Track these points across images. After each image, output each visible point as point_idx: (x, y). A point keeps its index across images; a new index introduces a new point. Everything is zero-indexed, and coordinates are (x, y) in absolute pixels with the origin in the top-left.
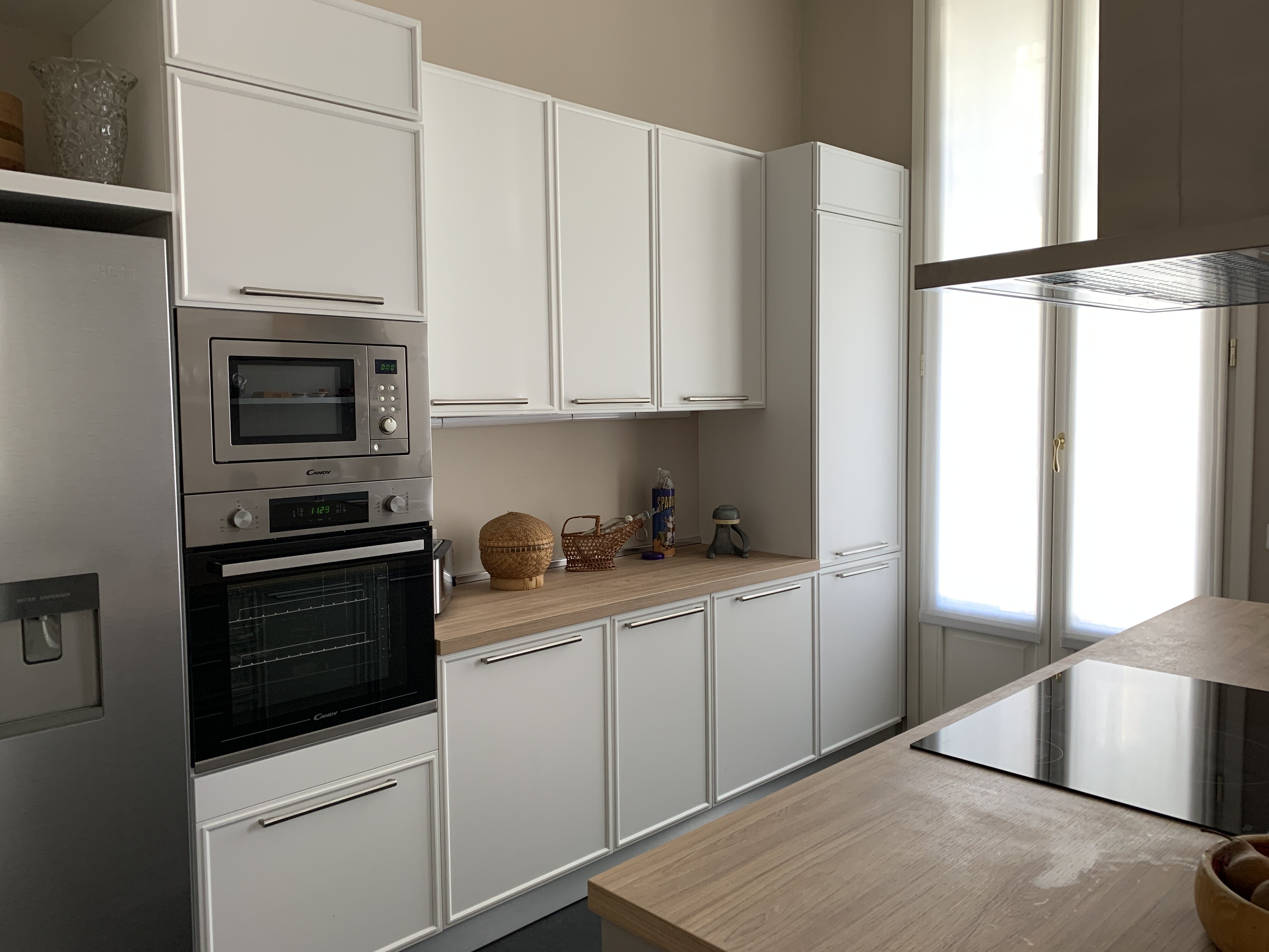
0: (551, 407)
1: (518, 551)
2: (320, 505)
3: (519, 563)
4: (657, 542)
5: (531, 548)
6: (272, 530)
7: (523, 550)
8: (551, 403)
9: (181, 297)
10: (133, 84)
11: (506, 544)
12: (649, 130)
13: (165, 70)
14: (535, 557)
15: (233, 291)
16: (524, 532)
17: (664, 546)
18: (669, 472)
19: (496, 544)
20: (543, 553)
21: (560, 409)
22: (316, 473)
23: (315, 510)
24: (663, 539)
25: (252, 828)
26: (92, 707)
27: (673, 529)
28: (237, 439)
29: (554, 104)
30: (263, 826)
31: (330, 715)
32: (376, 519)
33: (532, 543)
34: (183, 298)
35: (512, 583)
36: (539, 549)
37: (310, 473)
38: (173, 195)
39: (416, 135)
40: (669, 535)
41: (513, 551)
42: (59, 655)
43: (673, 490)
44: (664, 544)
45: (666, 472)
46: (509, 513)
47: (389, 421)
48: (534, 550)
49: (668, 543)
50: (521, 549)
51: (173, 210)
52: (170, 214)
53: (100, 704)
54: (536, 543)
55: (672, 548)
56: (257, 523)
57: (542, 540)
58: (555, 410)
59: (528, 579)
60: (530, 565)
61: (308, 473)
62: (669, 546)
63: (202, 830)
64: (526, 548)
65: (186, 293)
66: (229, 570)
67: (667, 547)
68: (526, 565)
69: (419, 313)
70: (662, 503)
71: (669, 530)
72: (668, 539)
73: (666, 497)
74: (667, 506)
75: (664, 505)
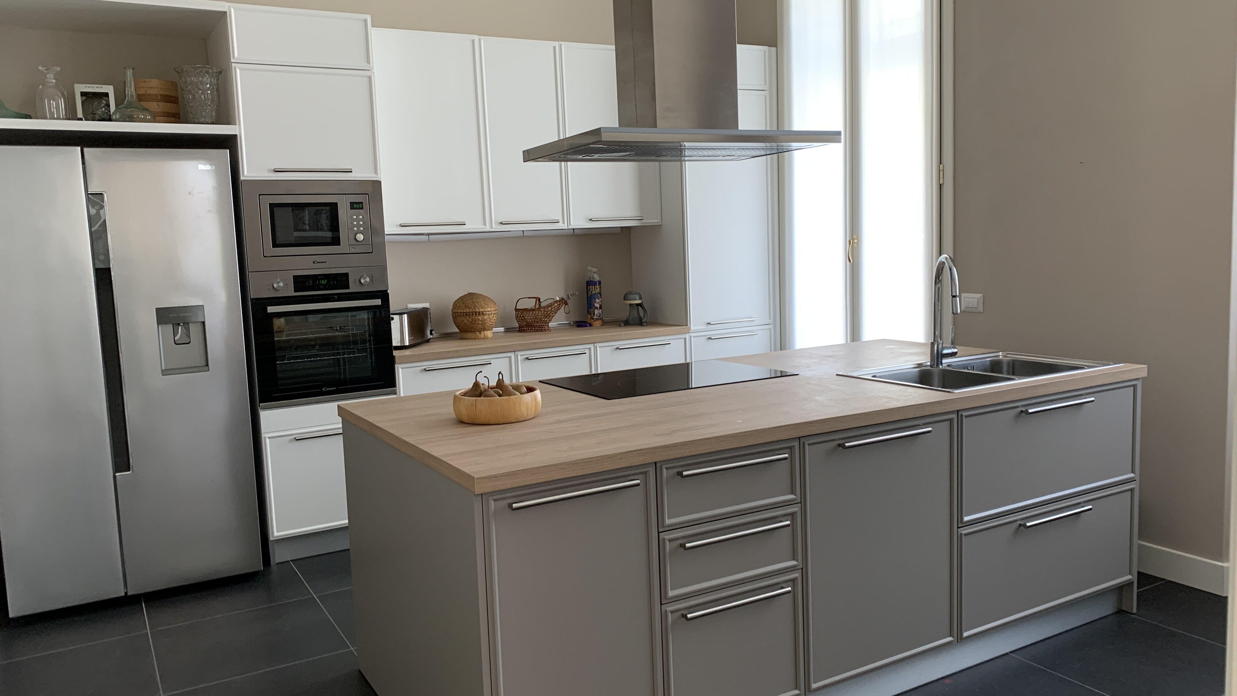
0: (484, 227)
1: (469, 315)
2: (321, 279)
3: (471, 322)
4: (589, 317)
5: (477, 313)
6: (295, 291)
7: (473, 315)
8: (485, 224)
9: (243, 176)
10: (221, 72)
11: (462, 311)
12: (554, 46)
13: (231, 64)
14: (481, 319)
15: (269, 171)
16: (474, 303)
17: (593, 319)
18: (597, 269)
19: (457, 311)
20: (486, 317)
21: (492, 228)
22: (318, 262)
23: (319, 282)
24: (592, 314)
25: (291, 441)
26: (205, 366)
27: (600, 308)
28: (275, 245)
29: (480, 40)
30: (295, 440)
31: (331, 389)
32: (353, 288)
33: (478, 311)
34: (245, 176)
35: (469, 335)
36: (483, 314)
37: (315, 262)
38: (237, 127)
39: (370, 78)
40: (596, 312)
41: (466, 315)
42: (189, 341)
43: (600, 282)
44: (593, 317)
45: (594, 270)
46: (469, 294)
47: (359, 235)
48: (479, 314)
49: (595, 317)
50: (471, 314)
51: (237, 133)
52: (236, 135)
53: (207, 365)
54: (481, 310)
55: (598, 320)
56: (287, 287)
57: (485, 308)
58: (488, 228)
59: (478, 333)
60: (478, 324)
61: (314, 262)
62: (596, 319)
63: (265, 437)
64: (474, 314)
65: (246, 173)
66: (271, 309)
67: (595, 319)
68: (475, 324)
69: (375, 176)
70: (591, 290)
71: (596, 308)
72: (595, 315)
73: (593, 287)
74: (594, 292)
75: (592, 291)
